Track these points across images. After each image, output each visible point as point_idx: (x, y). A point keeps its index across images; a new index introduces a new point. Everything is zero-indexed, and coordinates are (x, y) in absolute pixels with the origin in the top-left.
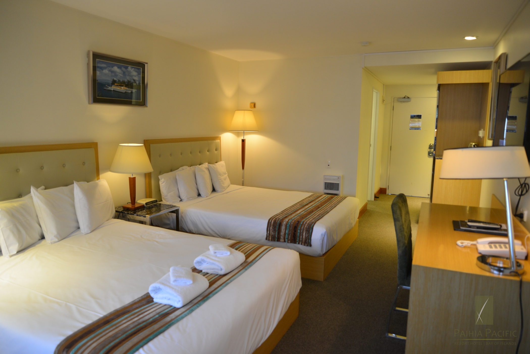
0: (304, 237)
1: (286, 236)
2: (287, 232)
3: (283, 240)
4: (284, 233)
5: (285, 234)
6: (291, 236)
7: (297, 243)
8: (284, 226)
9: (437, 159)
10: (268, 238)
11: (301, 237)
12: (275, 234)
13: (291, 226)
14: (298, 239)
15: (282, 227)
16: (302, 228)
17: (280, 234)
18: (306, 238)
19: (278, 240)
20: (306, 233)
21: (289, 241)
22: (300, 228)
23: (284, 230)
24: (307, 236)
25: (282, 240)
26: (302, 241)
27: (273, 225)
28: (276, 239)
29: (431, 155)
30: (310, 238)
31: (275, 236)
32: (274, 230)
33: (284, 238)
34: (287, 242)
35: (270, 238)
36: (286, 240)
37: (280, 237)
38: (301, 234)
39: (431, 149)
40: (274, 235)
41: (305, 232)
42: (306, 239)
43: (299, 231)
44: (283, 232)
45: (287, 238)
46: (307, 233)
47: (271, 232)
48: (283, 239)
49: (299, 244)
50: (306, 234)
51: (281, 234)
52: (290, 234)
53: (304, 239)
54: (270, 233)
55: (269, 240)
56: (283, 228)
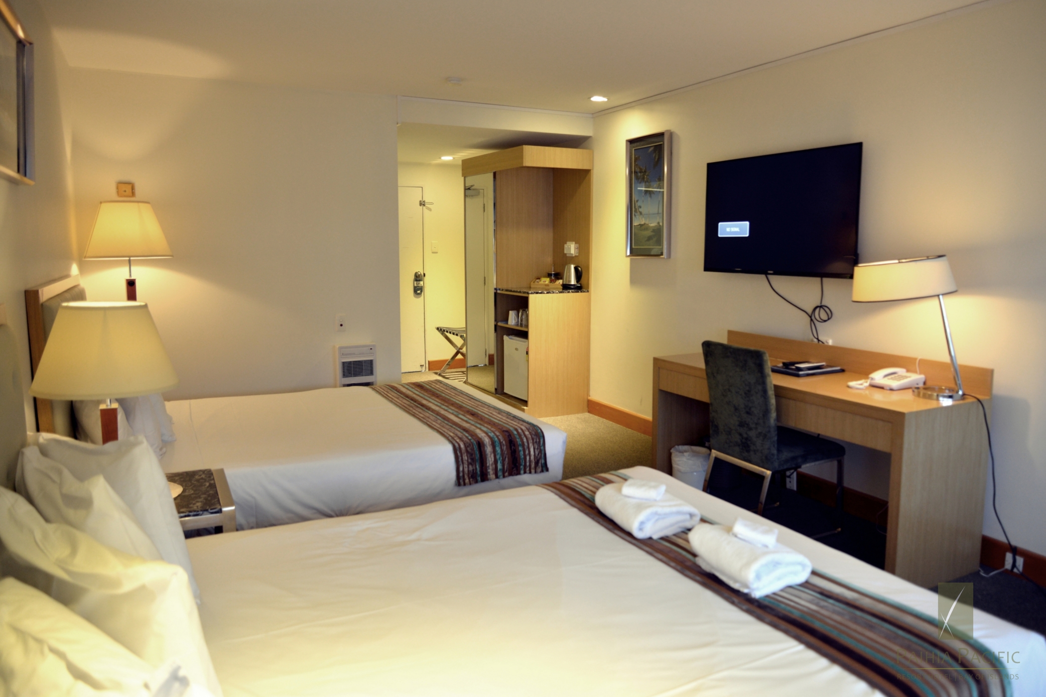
0: (532, 458)
1: (499, 466)
2: (498, 457)
3: (494, 476)
4: (493, 460)
5: (496, 462)
6: (509, 463)
7: (522, 472)
8: (488, 447)
9: (532, 293)
10: (461, 481)
11: (528, 458)
12: (474, 468)
13: (502, 442)
14: (523, 464)
15: (486, 448)
16: (525, 440)
17: (486, 464)
18: (537, 457)
19: (484, 478)
20: (534, 449)
21: (506, 474)
22: (521, 443)
23: (491, 454)
24: (537, 453)
25: (491, 475)
26: (530, 466)
27: (467, 451)
28: (479, 479)
29: (419, 292)
30: (543, 456)
31: (476, 473)
32: (472, 461)
33: (494, 471)
34: (502, 477)
35: (467, 481)
36: (500, 474)
37: (486, 470)
38: (527, 452)
39: (419, 282)
40: (473, 470)
41: (532, 447)
42: (536, 460)
43: (520, 448)
44: (490, 459)
45: (500, 470)
46: (536, 447)
47: (467, 466)
48: (493, 473)
49: (525, 472)
50: (536, 450)
51: (488, 465)
52: (507, 459)
53: (533, 460)
54: (465, 468)
55: (465, 484)
56: (489, 449)
